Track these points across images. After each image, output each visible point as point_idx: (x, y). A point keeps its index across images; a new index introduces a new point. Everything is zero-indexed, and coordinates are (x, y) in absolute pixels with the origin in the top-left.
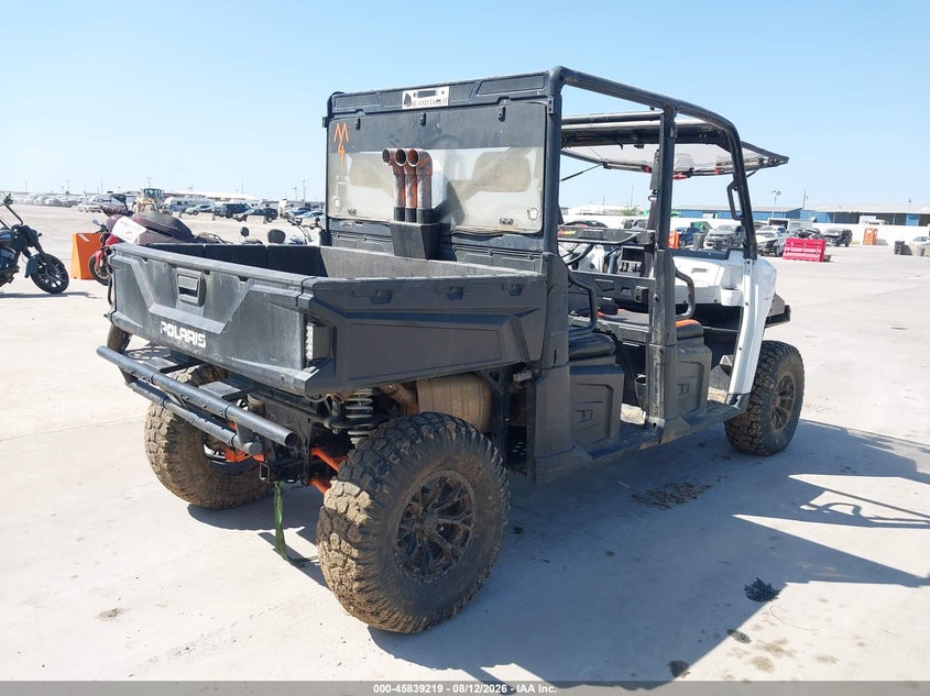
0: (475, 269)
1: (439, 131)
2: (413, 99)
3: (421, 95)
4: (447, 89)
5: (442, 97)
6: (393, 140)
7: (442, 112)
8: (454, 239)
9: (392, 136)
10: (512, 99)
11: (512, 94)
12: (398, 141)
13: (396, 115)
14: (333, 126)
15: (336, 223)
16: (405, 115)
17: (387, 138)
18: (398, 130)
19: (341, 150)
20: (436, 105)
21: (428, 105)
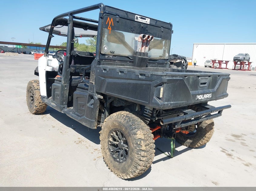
1: (147, 31)
2: (139, 19)
3: (141, 18)
4: (149, 19)
5: (148, 21)
6: (132, 30)
7: (148, 25)
8: (148, 61)
10: (164, 28)
12: (134, 30)
13: (133, 22)
14: (106, 18)
15: (104, 56)
16: (136, 22)
17: (130, 28)
18: (134, 27)
19: (109, 28)
20: (146, 23)
21: (143, 22)
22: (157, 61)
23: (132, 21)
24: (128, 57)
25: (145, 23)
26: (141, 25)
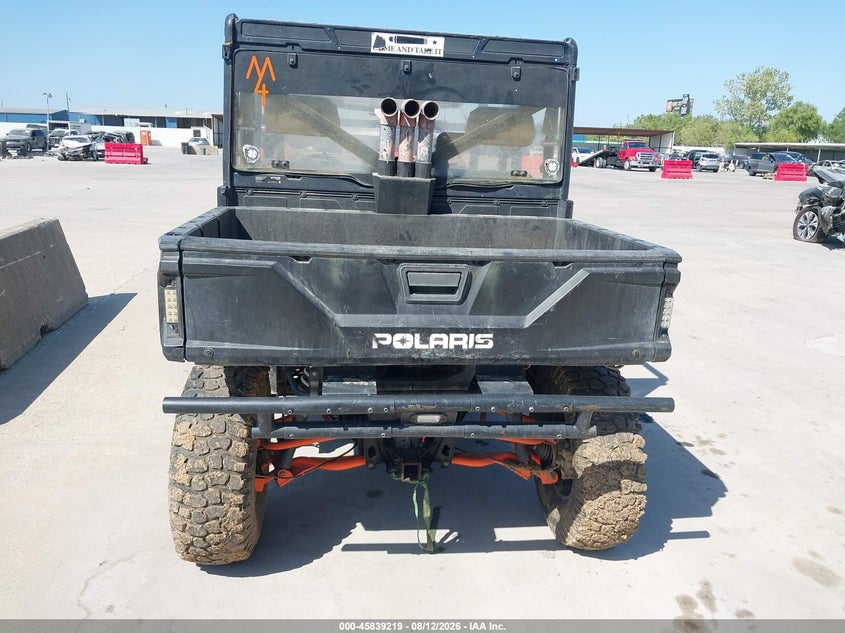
0: (495, 220)
1: (432, 82)
2: (389, 43)
3: (402, 40)
4: (441, 40)
5: (434, 47)
6: (358, 85)
7: (435, 63)
8: (449, 192)
9: (355, 81)
10: (525, 62)
11: (527, 57)
12: (366, 87)
13: (363, 58)
14: (244, 59)
15: (247, 178)
16: (378, 59)
17: (347, 82)
18: (366, 75)
19: (260, 89)
20: (427, 55)
21: (414, 53)
22: (500, 193)
23: (359, 57)
24: (349, 179)
25: (421, 54)
26: (402, 64)
